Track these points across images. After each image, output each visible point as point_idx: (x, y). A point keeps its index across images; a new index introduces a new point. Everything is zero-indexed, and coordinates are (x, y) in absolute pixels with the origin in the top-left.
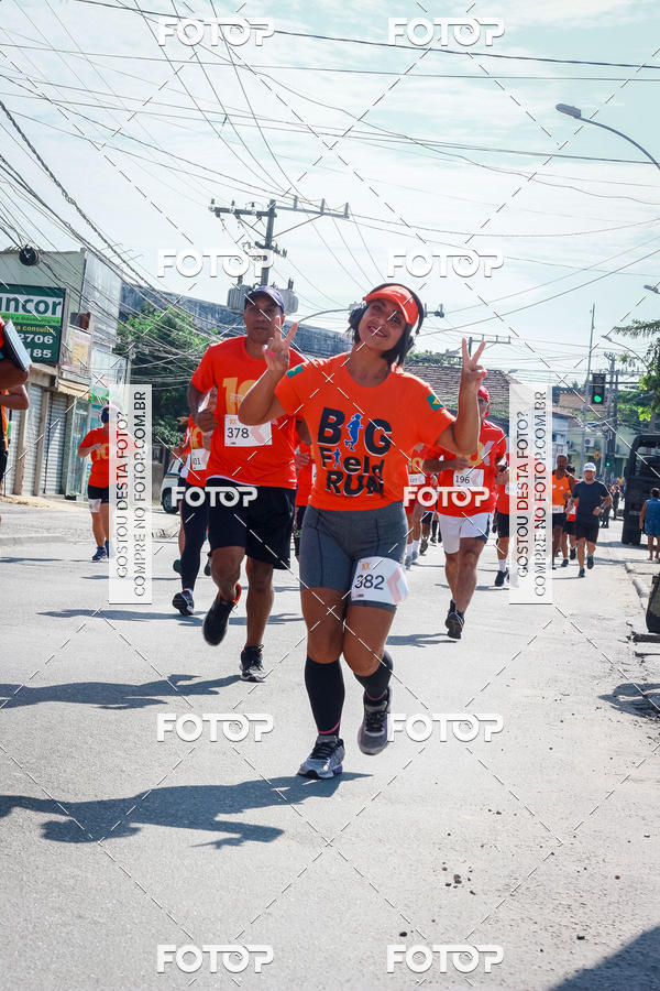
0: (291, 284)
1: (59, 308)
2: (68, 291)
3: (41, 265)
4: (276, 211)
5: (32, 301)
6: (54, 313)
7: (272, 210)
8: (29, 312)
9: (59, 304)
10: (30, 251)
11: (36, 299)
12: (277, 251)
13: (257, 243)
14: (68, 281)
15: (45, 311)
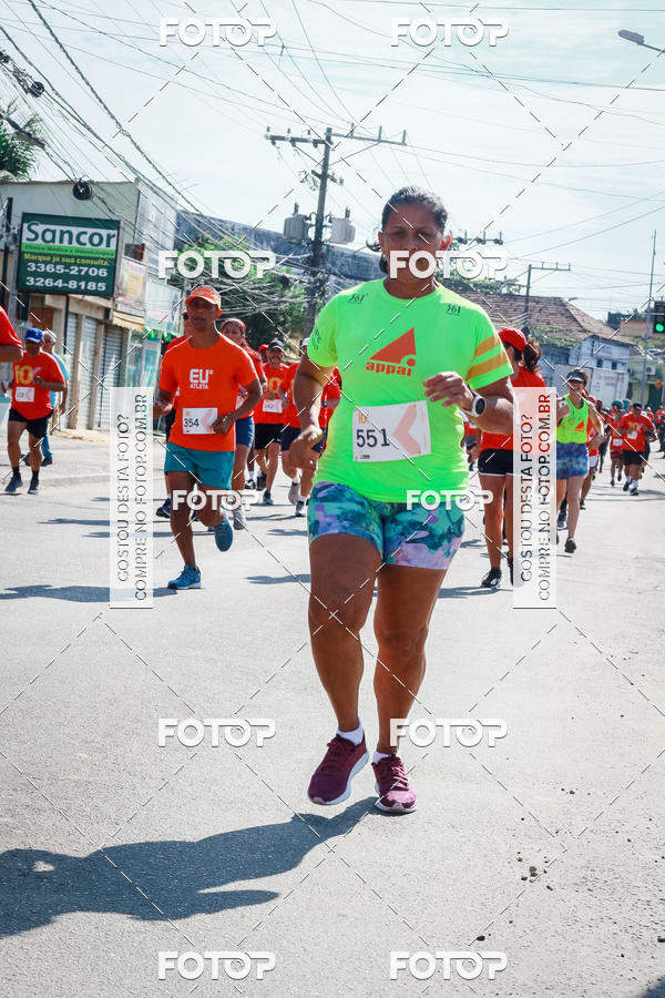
0: (347, 213)
1: (113, 241)
2: (122, 223)
3: (95, 199)
4: (333, 138)
5: (85, 233)
6: (108, 245)
7: (328, 138)
8: (85, 244)
9: (114, 236)
10: (84, 185)
11: (90, 231)
12: (333, 180)
13: (313, 172)
14: (123, 214)
15: (99, 244)
